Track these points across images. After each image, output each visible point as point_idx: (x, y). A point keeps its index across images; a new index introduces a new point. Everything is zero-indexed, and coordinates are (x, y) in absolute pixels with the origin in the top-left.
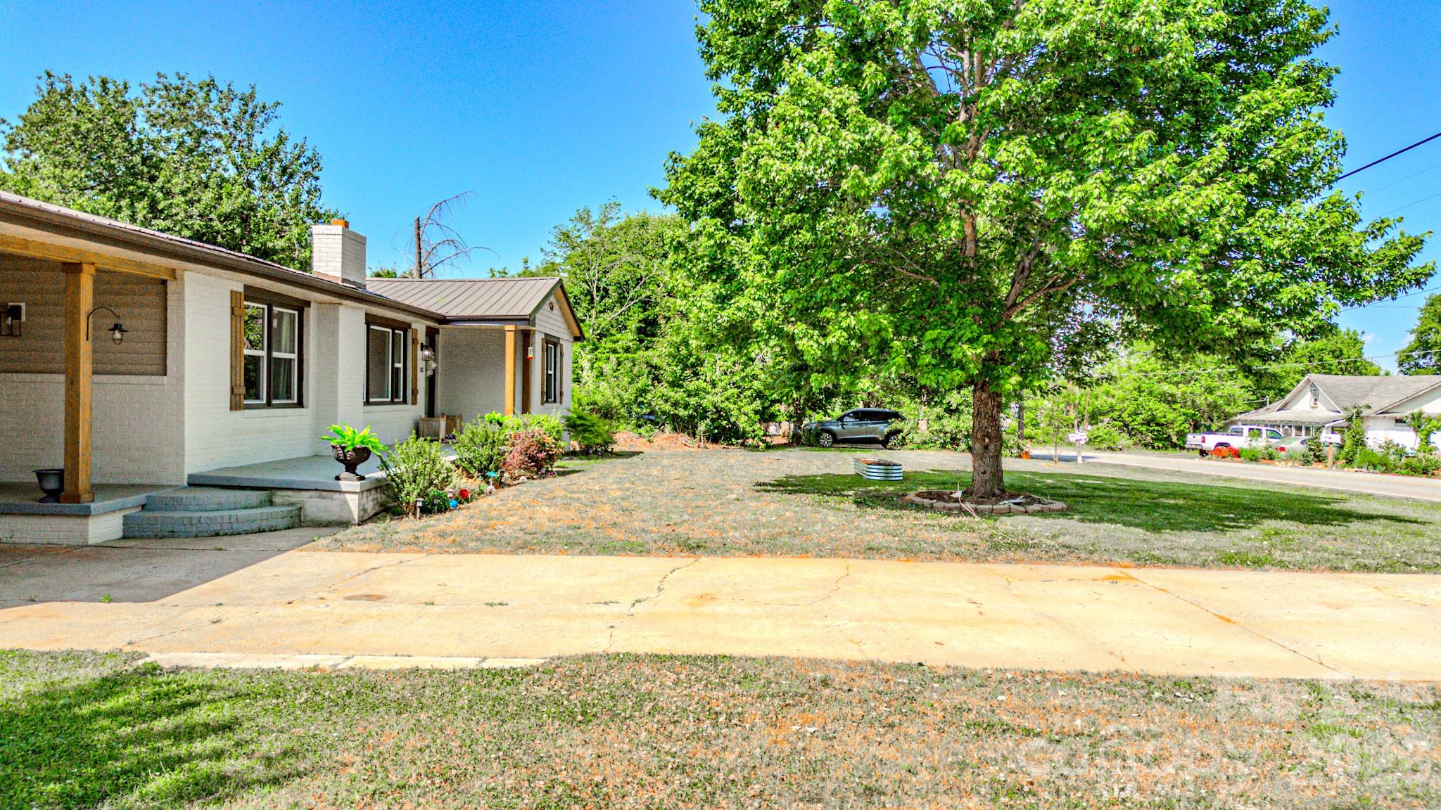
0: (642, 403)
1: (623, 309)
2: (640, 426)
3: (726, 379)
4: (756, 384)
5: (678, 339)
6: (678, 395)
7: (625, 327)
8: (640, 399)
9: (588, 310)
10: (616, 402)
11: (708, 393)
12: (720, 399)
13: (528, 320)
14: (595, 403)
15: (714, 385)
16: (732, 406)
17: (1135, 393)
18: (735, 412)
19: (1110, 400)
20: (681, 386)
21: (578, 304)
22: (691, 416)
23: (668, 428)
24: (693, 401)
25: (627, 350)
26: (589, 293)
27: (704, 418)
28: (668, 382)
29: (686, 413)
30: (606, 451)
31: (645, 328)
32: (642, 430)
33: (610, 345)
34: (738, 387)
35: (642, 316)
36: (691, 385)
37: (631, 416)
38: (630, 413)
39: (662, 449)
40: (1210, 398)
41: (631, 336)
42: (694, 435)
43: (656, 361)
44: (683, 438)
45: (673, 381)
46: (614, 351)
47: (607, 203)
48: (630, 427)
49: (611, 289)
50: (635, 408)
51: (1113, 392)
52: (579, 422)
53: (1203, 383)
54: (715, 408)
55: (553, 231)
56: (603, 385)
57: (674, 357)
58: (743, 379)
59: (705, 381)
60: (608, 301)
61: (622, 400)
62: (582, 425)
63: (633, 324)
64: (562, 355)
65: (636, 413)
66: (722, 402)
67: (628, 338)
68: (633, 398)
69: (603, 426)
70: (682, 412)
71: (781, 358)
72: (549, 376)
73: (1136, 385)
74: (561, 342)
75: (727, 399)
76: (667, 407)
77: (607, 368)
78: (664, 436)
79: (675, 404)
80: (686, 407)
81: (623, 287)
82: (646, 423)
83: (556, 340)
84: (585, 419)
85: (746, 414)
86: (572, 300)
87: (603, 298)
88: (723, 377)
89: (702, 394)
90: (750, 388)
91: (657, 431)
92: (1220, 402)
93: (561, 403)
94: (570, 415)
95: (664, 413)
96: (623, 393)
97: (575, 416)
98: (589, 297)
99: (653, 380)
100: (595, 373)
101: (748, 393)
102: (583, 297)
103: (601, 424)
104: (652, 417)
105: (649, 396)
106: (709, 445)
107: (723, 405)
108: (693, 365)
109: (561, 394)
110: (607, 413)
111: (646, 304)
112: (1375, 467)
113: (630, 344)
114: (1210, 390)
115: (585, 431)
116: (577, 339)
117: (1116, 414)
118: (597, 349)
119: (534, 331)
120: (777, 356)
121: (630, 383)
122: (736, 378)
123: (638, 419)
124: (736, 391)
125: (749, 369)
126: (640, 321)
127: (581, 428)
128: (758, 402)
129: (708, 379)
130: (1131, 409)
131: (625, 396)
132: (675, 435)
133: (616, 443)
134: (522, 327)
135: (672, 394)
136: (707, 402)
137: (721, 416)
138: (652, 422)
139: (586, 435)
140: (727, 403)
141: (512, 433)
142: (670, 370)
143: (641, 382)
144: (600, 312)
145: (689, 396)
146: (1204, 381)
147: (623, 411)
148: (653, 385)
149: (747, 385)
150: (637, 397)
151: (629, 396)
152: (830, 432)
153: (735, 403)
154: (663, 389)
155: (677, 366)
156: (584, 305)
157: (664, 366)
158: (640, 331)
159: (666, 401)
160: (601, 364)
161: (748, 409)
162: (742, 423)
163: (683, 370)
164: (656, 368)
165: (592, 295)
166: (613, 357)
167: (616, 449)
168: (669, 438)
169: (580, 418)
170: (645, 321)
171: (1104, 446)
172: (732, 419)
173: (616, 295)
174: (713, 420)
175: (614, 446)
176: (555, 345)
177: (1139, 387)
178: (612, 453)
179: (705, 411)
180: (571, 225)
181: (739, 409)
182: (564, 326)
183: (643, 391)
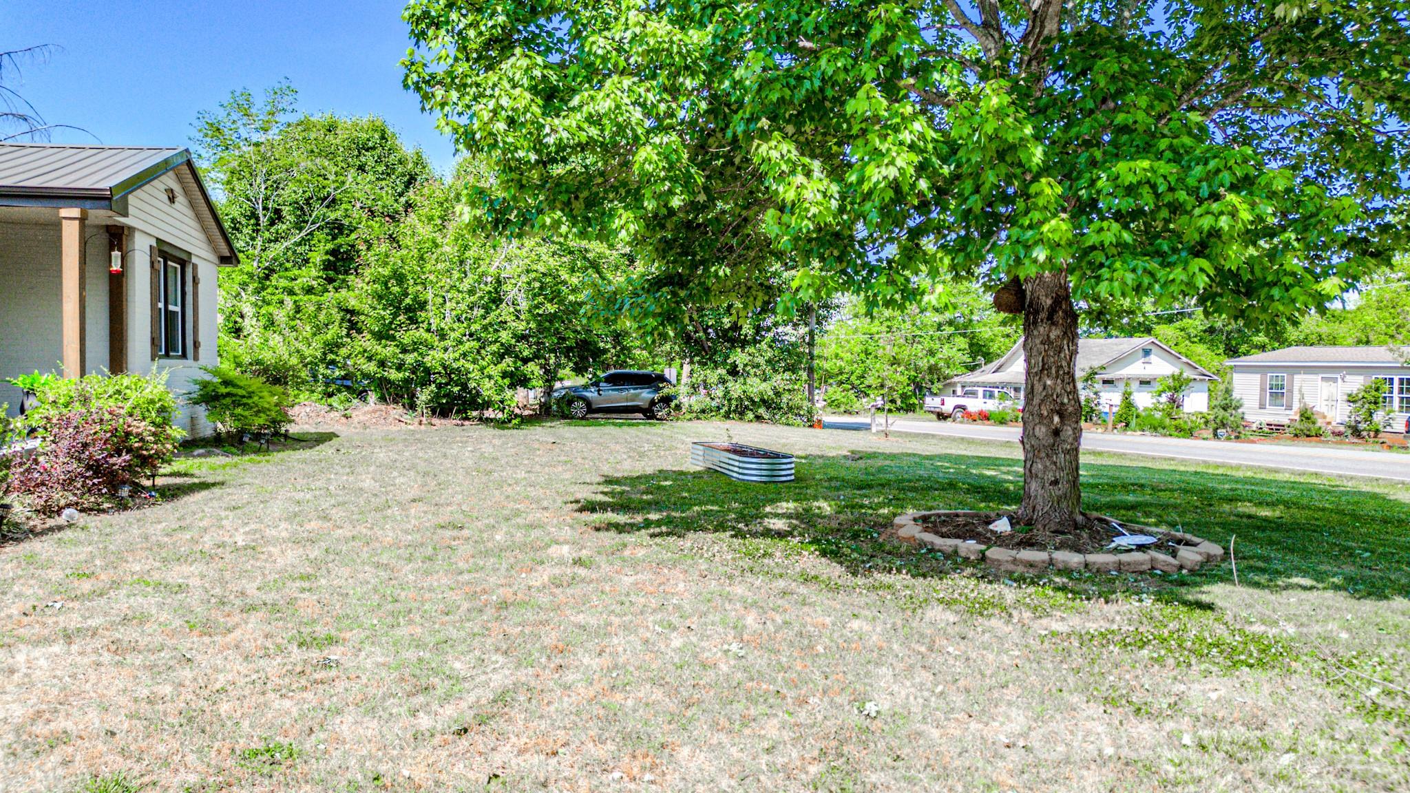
0: (333, 362)
1: (303, 234)
2: (330, 395)
3: (461, 329)
4: (505, 336)
5: (386, 272)
6: (388, 351)
7: (307, 261)
8: (330, 357)
9: (253, 239)
10: (294, 361)
11: (432, 348)
12: (452, 356)
13: (109, 199)
14: (258, 362)
15: (443, 336)
16: (470, 366)
17: (863, 356)
18: (475, 375)
19: (839, 363)
20: (393, 338)
21: (237, 229)
22: (407, 381)
23: (372, 397)
24: (410, 359)
25: (310, 291)
26: (254, 215)
27: (424, 383)
28: (372, 332)
29: (401, 375)
30: (276, 434)
31: (335, 263)
32: (334, 401)
33: (283, 283)
34: (479, 339)
35: (330, 246)
36: (407, 337)
37: (316, 381)
38: (315, 377)
39: (365, 427)
40: (932, 361)
41: (314, 273)
42: (412, 406)
43: (353, 303)
44: (396, 411)
45: (380, 332)
46: (291, 292)
47: (277, 86)
48: (316, 396)
49: (286, 210)
50: (322, 369)
51: (842, 355)
52: (223, 390)
53: (926, 344)
54: (445, 368)
55: (196, 123)
56: (275, 340)
57: (380, 298)
58: (485, 328)
59: (428, 330)
60: (281, 227)
61: (303, 358)
62: (228, 395)
63: (317, 257)
64: (195, 281)
65: (324, 376)
66: (455, 360)
67: (310, 275)
68: (319, 354)
69: (269, 398)
70: (394, 375)
71: (541, 299)
72: (170, 316)
73: (863, 348)
74: (194, 260)
75: (464, 355)
76: (371, 367)
77: (281, 316)
78: (366, 408)
79: (382, 364)
80: (400, 368)
81: (302, 210)
82: (339, 391)
83: (184, 256)
84: (235, 386)
85: (490, 377)
86: (227, 225)
87: (272, 223)
88: (456, 326)
89: (423, 349)
90: (496, 341)
91: (355, 401)
92: (941, 364)
93: (196, 358)
94: (207, 377)
95: (366, 376)
96: (304, 348)
97: (217, 380)
98: (252, 221)
99: (350, 329)
100: (263, 321)
101: (494, 348)
102: (244, 221)
103: (265, 394)
104: (349, 383)
105: (343, 351)
106: (436, 421)
107: (455, 366)
108: (409, 309)
109: (196, 345)
110: (277, 376)
111: (337, 229)
112: (1155, 429)
113: (315, 283)
114: (932, 353)
115: (236, 404)
116: (224, 260)
117: (844, 377)
118: (263, 289)
119: (132, 229)
120: (535, 295)
121: (314, 335)
122: (475, 327)
123: (327, 384)
124: (476, 344)
125: (493, 315)
126: (327, 253)
127: (228, 401)
128: (508, 360)
129: (434, 327)
130: (859, 372)
131: (307, 352)
132: (383, 407)
133: (290, 421)
134: (99, 215)
135: (379, 348)
136: (433, 359)
137: (451, 379)
138: (348, 388)
139: (239, 411)
140: (462, 361)
141: (53, 412)
142: (373, 314)
143: (330, 332)
144: (270, 241)
145: (404, 351)
146: (927, 344)
147: (304, 374)
148: (348, 335)
149: (491, 337)
150: (325, 354)
151: (314, 350)
152: (584, 399)
153: (475, 362)
154: (366, 342)
155: (384, 309)
156: (245, 231)
157: (367, 309)
158: (327, 266)
159: (370, 359)
160: (271, 309)
161: (494, 371)
162: (487, 389)
163: (395, 315)
164: (352, 312)
165: (257, 219)
166: (289, 301)
167: (293, 429)
168: (374, 411)
169: (226, 383)
170: (334, 252)
171: (842, 409)
172: (472, 385)
173: (292, 218)
174: (439, 386)
175: (288, 427)
176: (183, 264)
177: (866, 350)
178: (286, 436)
179: (428, 371)
180: (221, 114)
181: (482, 369)
182: (201, 236)
183: (333, 346)
